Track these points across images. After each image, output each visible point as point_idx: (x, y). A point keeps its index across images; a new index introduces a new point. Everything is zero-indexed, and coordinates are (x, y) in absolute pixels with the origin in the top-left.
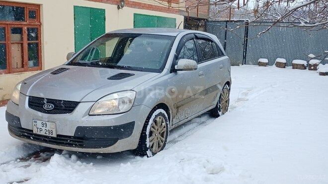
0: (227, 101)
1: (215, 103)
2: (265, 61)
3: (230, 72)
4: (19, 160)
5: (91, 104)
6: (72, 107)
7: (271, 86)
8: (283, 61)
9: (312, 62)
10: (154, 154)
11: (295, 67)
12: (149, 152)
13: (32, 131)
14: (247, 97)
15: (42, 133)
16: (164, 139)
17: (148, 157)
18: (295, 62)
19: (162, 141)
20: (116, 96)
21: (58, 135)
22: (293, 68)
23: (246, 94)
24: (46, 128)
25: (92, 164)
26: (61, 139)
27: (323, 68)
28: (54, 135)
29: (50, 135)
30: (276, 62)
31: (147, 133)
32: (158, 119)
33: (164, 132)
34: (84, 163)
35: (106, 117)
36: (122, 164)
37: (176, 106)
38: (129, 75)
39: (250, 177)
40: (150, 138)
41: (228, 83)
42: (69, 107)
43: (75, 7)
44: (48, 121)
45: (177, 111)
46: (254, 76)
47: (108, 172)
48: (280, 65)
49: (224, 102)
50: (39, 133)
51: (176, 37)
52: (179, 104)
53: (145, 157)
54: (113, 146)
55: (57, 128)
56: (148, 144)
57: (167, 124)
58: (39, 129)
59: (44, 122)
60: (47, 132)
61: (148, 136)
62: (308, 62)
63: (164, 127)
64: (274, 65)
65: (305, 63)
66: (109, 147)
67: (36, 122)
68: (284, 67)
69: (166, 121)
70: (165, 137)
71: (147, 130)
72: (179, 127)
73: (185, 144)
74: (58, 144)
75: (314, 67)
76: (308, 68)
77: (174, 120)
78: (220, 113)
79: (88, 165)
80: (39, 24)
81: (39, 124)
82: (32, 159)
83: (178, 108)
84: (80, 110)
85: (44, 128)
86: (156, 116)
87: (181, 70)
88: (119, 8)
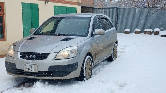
0: (117, 52)
1: (111, 53)
2: (129, 30)
3: (117, 36)
4: (15, 87)
5: (56, 54)
6: (45, 56)
7: (135, 44)
8: (139, 30)
9: (156, 30)
10: (87, 80)
11: (146, 33)
12: (85, 79)
13: (24, 70)
14: (124, 51)
15: (30, 71)
16: (91, 72)
17: (85, 81)
18: (146, 30)
19: (90, 73)
20: (68, 49)
21: (39, 71)
22: (145, 34)
23: (123, 49)
24: (32, 68)
25: (57, 85)
26: (40, 74)
27: (162, 33)
28: (37, 71)
29: (35, 72)
30: (135, 31)
31: (84, 68)
32: (88, 61)
33: (90, 68)
34: (53, 86)
35: (64, 60)
36: (73, 85)
37: (95, 54)
38: (71, 39)
39: (141, 87)
40: (85, 71)
41: (117, 42)
42: (44, 56)
43: (22, 3)
44: (33, 64)
45: (96, 57)
46: (124, 39)
47: (67, 88)
48: (137, 33)
49: (115, 52)
50: (28, 71)
51: (91, 18)
52: (96, 53)
53: (83, 81)
54: (68, 75)
55: (38, 67)
56: (85, 74)
57: (92, 64)
58: (28, 69)
59: (31, 65)
60: (33, 70)
61: (84, 70)
62: (153, 30)
63: (91, 65)
64: (134, 33)
65: (151, 30)
66: (67, 76)
67: (26, 65)
68: (140, 34)
69: (91, 62)
70: (91, 71)
71: (84, 67)
72: (96, 66)
73: (101, 74)
74: (39, 76)
75: (157, 33)
76: (153, 33)
77: (94, 62)
78: (114, 59)
79: (55, 86)
80: (3, 13)
81: (28, 66)
82: (22, 86)
83: (96, 55)
84: (51, 57)
85: (31, 68)
86: (87, 59)
87: (97, 35)
88: (46, 3)
